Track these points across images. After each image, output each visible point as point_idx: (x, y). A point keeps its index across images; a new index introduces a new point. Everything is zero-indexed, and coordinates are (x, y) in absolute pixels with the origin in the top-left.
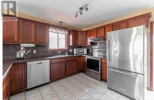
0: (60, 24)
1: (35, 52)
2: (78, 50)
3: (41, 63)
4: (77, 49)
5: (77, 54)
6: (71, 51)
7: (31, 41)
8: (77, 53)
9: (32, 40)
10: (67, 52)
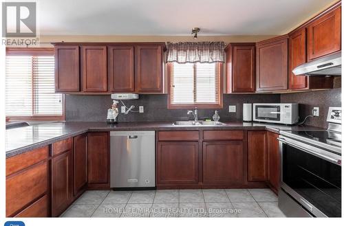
0: (196, 36)
1: (141, 110)
2: (257, 107)
3: (136, 137)
4: (255, 105)
5: (252, 122)
6: (232, 109)
7: (126, 88)
8: (254, 119)
9: (129, 85)
10: (219, 114)
